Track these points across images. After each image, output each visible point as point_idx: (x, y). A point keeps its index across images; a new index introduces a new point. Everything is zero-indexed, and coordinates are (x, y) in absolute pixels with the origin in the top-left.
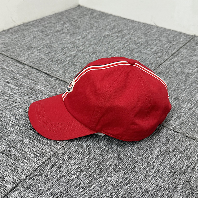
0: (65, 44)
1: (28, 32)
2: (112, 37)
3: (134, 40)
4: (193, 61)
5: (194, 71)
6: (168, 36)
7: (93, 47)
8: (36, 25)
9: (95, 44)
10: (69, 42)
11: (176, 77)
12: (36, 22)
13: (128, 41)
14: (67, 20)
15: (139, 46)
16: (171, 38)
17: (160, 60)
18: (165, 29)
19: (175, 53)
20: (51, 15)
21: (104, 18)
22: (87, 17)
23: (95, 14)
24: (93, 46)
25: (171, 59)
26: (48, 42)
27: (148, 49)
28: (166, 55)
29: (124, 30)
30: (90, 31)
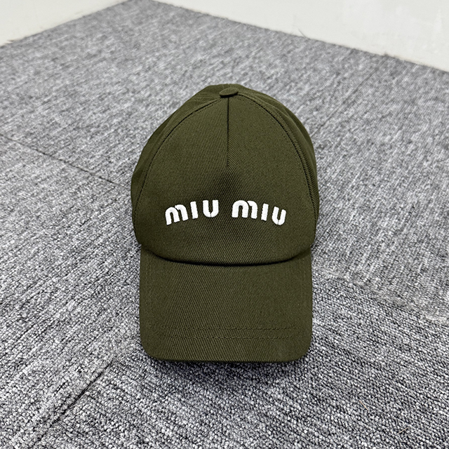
3: (260, 72)
4: (390, 114)
5: (394, 137)
7: (171, 91)
8: (40, 44)
9: (175, 83)
10: (115, 80)
11: (358, 154)
13: (246, 74)
14: (110, 30)
15: (272, 85)
17: (321, 116)
19: (349, 97)
21: (191, 22)
23: (172, 14)
24: (170, 87)
25: (341, 113)
26: (68, 82)
27: (292, 92)
29: (238, 49)
30: (161, 53)
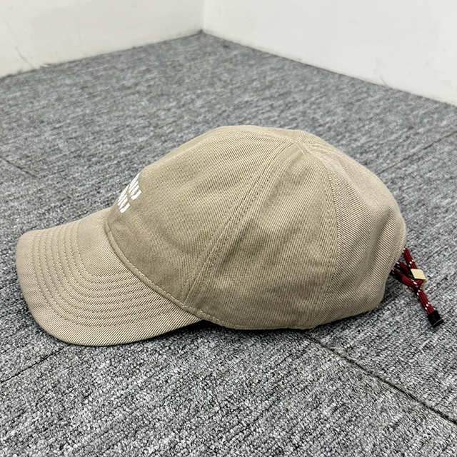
0: (128, 119)
1: (48, 86)
2: (258, 106)
6: (408, 112)
12: (77, 65)
16: (416, 116)
18: (407, 94)
20: (123, 51)
22: (210, 58)
28: (387, 157)
